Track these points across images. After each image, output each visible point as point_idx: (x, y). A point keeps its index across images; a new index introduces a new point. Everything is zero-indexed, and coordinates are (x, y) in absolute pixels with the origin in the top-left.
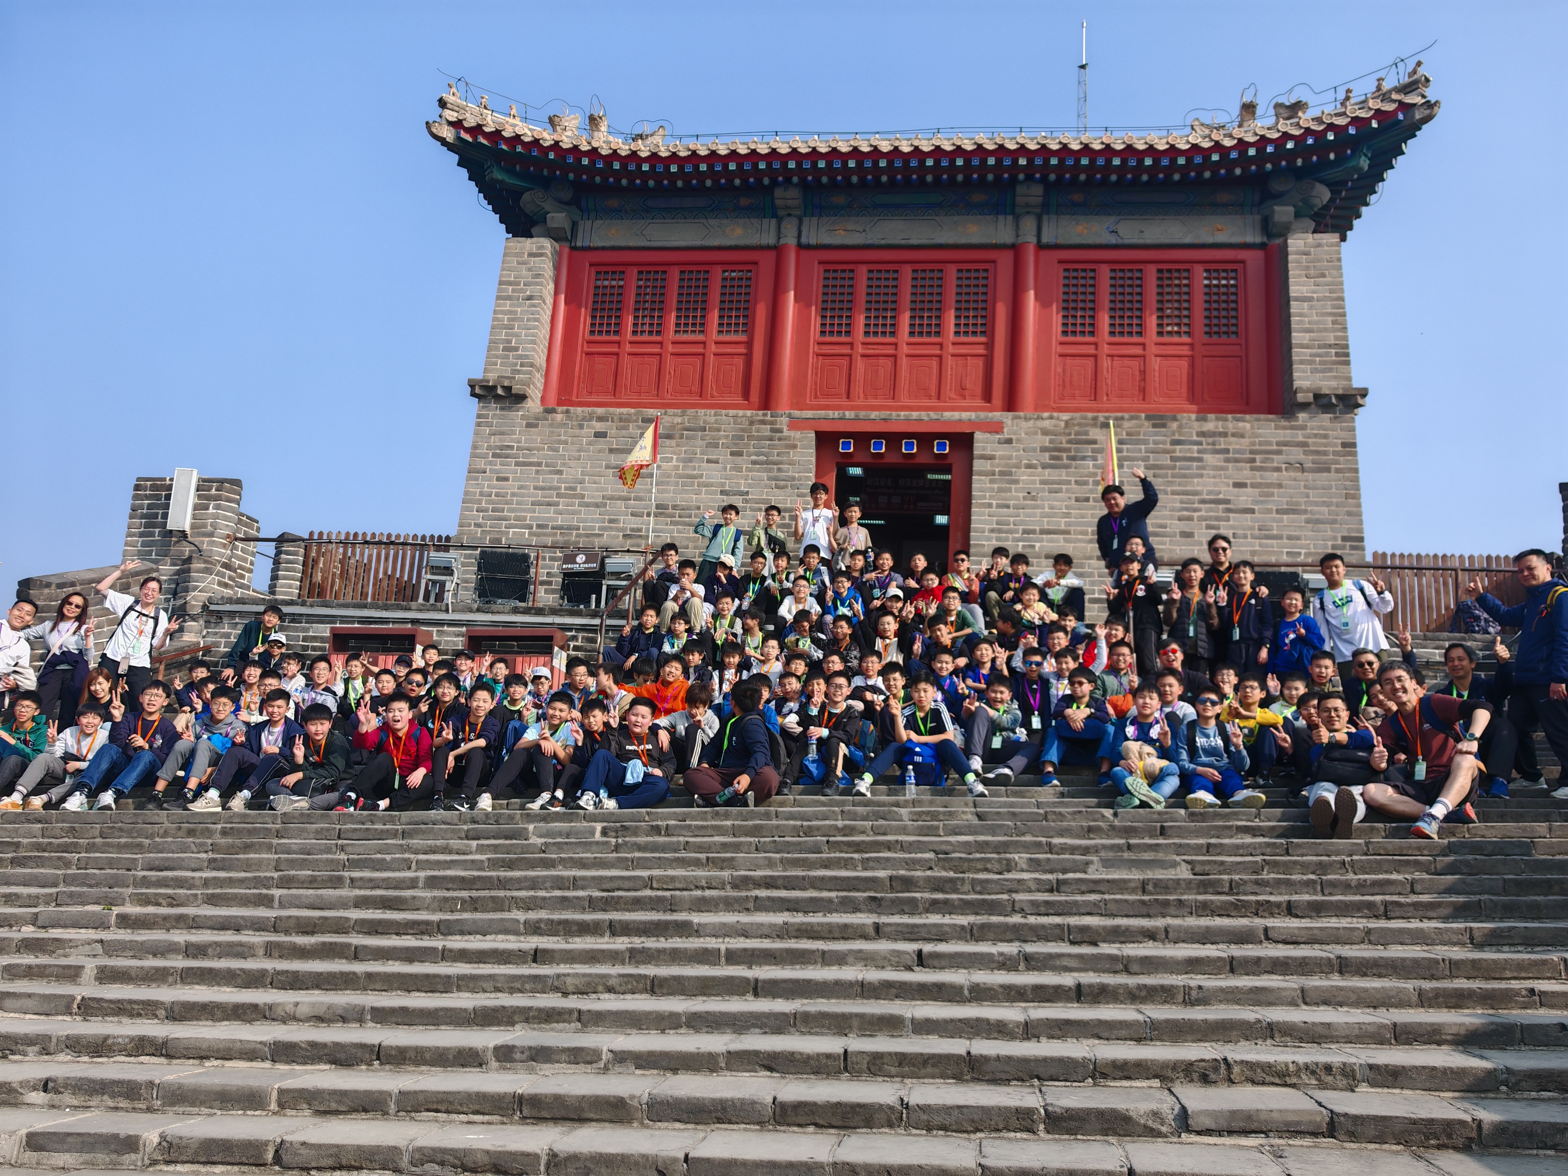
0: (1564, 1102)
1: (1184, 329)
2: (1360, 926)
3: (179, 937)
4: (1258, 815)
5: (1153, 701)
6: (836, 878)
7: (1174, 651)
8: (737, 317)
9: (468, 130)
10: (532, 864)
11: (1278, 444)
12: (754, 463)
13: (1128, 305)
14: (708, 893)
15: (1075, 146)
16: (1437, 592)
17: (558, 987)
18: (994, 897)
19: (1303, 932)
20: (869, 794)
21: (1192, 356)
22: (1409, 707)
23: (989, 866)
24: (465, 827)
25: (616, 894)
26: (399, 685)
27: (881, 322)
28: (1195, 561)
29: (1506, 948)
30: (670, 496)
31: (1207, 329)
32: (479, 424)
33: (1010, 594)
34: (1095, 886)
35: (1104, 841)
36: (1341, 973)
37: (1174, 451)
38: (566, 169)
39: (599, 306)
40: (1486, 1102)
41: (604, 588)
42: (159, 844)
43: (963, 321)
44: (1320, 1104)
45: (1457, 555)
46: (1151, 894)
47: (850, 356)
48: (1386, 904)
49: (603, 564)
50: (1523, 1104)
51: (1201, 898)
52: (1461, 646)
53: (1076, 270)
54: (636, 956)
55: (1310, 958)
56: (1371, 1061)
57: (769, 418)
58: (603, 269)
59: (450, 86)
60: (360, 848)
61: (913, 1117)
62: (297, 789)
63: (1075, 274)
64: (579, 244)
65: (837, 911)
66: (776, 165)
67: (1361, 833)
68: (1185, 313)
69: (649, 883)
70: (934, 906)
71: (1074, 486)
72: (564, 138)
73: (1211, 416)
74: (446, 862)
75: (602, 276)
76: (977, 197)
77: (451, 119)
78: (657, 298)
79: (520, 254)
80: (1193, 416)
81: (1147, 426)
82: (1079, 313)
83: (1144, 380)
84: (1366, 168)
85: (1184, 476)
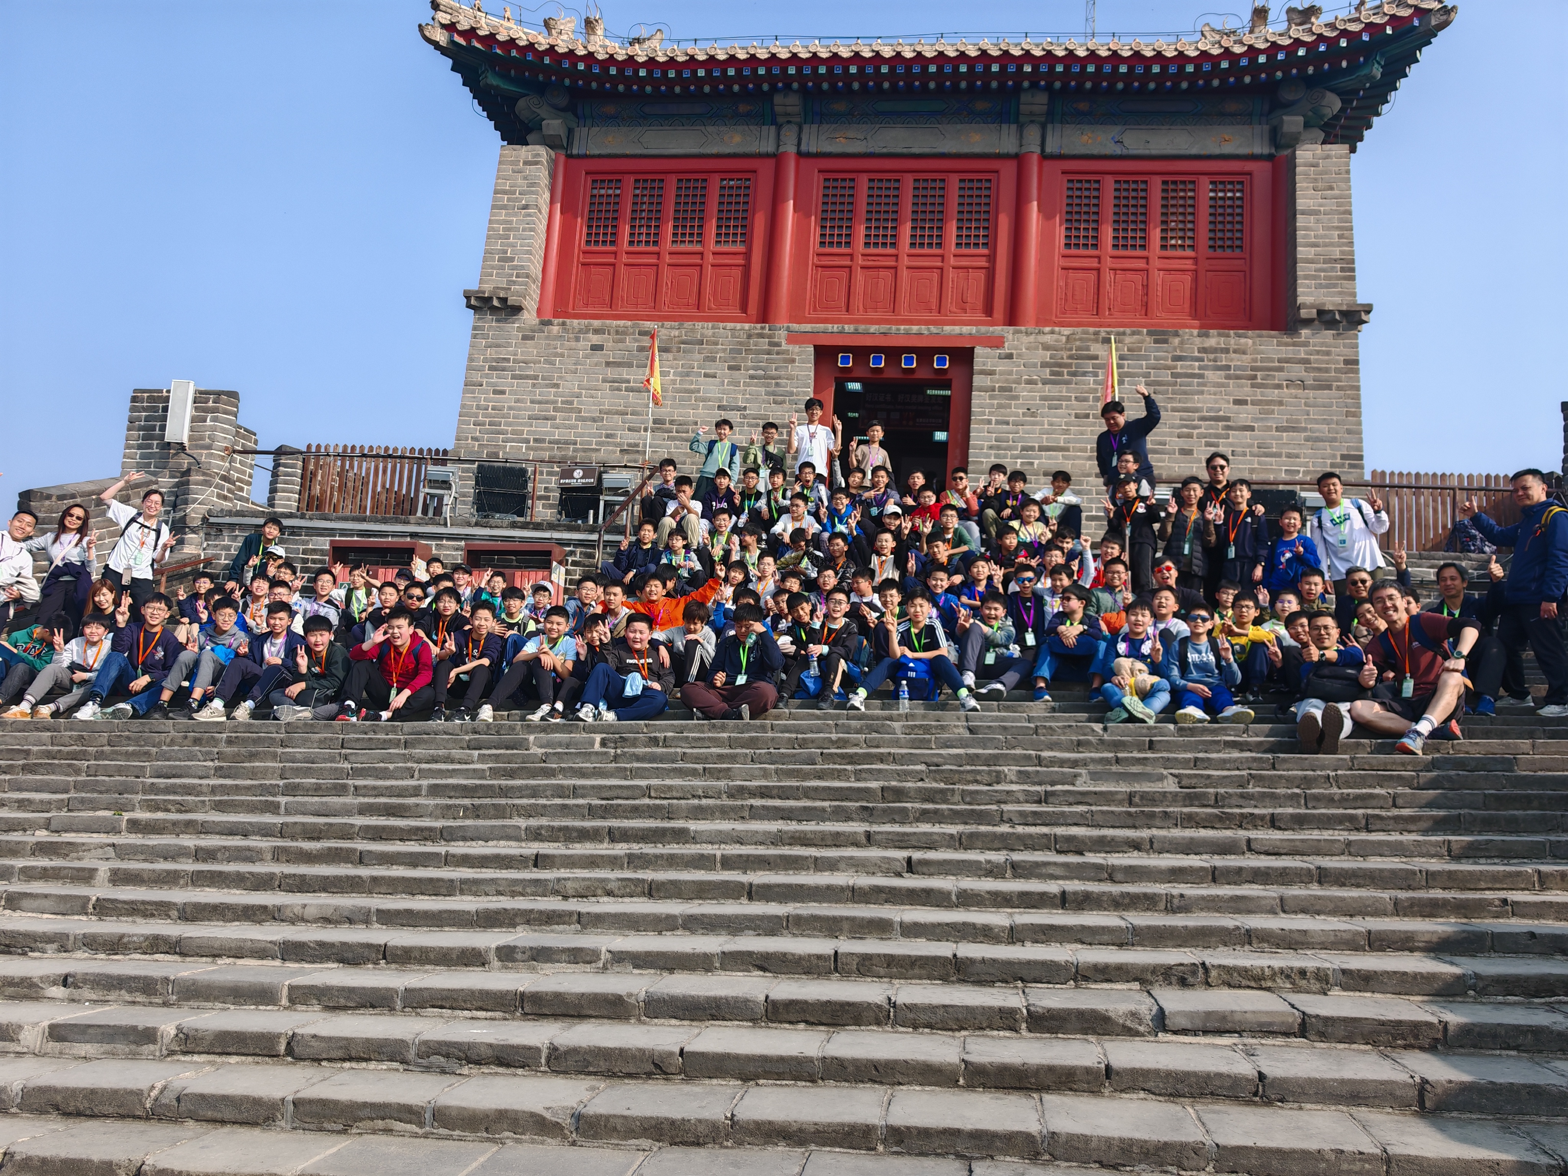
1: (1188, 242)
2: (1341, 838)
3: (189, 841)
4: (1246, 731)
6: (829, 788)
8: (736, 227)
9: (462, 33)
10: (533, 774)
11: (1280, 361)
12: (752, 377)
13: (1132, 218)
14: (704, 802)
15: (1081, 53)
16: (1435, 510)
17: (558, 890)
18: (983, 807)
19: (1285, 844)
20: (863, 709)
21: (1196, 271)
22: (1399, 625)
23: (979, 778)
24: (464, 738)
25: (615, 802)
27: (881, 232)
28: (1195, 479)
29: (1483, 861)
30: (666, 412)
31: (1211, 243)
32: (474, 336)
34: (1082, 798)
35: (1092, 755)
36: (1320, 882)
37: (1175, 367)
38: (562, 74)
39: (595, 215)
40: (1454, 1005)
41: (602, 504)
42: (166, 752)
43: (965, 232)
44: (1293, 1006)
45: (1456, 474)
46: (1137, 806)
47: (850, 267)
48: (1367, 817)
49: (600, 480)
50: (1489, 1007)
51: (1186, 810)
53: (1080, 181)
54: (634, 861)
55: (1290, 868)
56: (1344, 966)
57: (767, 331)
58: (599, 178)
60: (363, 758)
61: (900, 1015)
63: (1079, 185)
64: (575, 152)
65: (829, 820)
66: (776, 71)
67: (1346, 749)
68: (1190, 226)
69: (647, 792)
70: (924, 816)
71: (1074, 402)
72: (559, 42)
73: (1213, 332)
74: (448, 771)
75: (598, 185)
76: (981, 105)
77: (444, 22)
78: (654, 208)
79: (515, 163)
80: (1195, 332)
81: (1149, 342)
82: (1083, 226)
83: (1147, 294)
84: (1379, 76)
85: (1185, 393)
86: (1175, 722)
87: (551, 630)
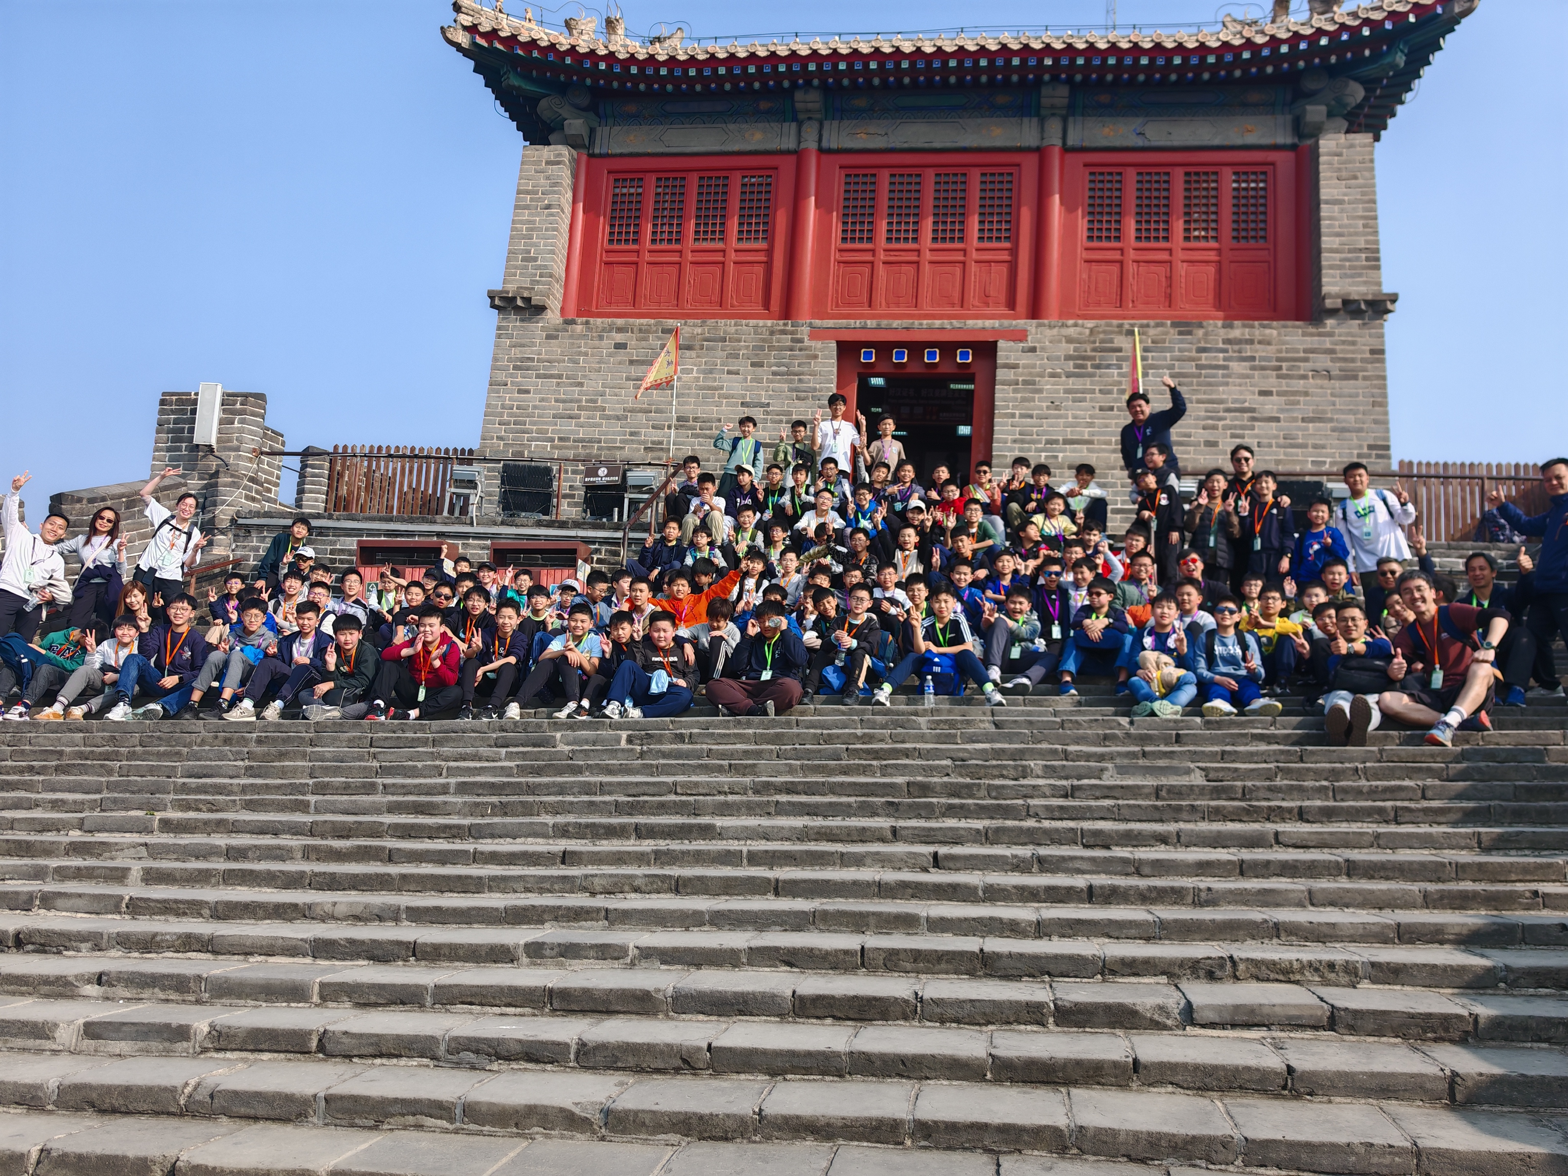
0: (1561, 998)
1: (1212, 233)
2: (1370, 830)
3: (221, 840)
4: (1273, 723)
5: (1170, 611)
6: (855, 784)
7: (1194, 561)
8: (757, 224)
9: (484, 35)
10: (560, 771)
11: (1305, 351)
12: (775, 374)
13: (1155, 210)
14: (730, 798)
15: (1102, 45)
16: (1464, 500)
17: (586, 887)
18: (1008, 802)
19: (1313, 837)
20: (888, 704)
21: (1220, 262)
22: (1428, 616)
23: (1005, 772)
24: (492, 736)
25: (641, 798)
26: (428, 598)
27: (903, 227)
29: (1513, 852)
30: (689, 410)
31: (1235, 234)
32: (499, 336)
33: (1032, 505)
34: (1109, 792)
35: (1119, 749)
36: (1349, 875)
37: (1200, 359)
38: (583, 74)
39: (617, 214)
40: (1484, 998)
41: (626, 502)
42: (197, 752)
43: (987, 226)
44: (1322, 999)
45: (1485, 463)
46: (1164, 799)
47: (872, 263)
48: (1396, 809)
49: (624, 477)
50: (1520, 1000)
51: (1213, 803)
52: (1483, 555)
53: (1102, 174)
54: (660, 857)
55: (1318, 861)
56: (1374, 959)
57: (789, 328)
58: (621, 177)
60: (391, 757)
61: (927, 1010)
62: (328, 699)
63: (1101, 178)
64: (597, 151)
65: (855, 815)
66: (796, 68)
67: (1375, 741)
68: (1213, 217)
69: (673, 789)
70: (950, 811)
71: (1098, 395)
72: (581, 42)
73: (1237, 323)
74: (476, 768)
75: (620, 184)
76: (1001, 99)
77: (466, 24)
78: (676, 206)
79: (537, 163)
80: (1220, 323)
81: (1173, 334)
82: (1105, 218)
83: (1170, 286)
84: (1402, 64)
85: (1210, 384)
86: (1202, 715)
87: (575, 628)
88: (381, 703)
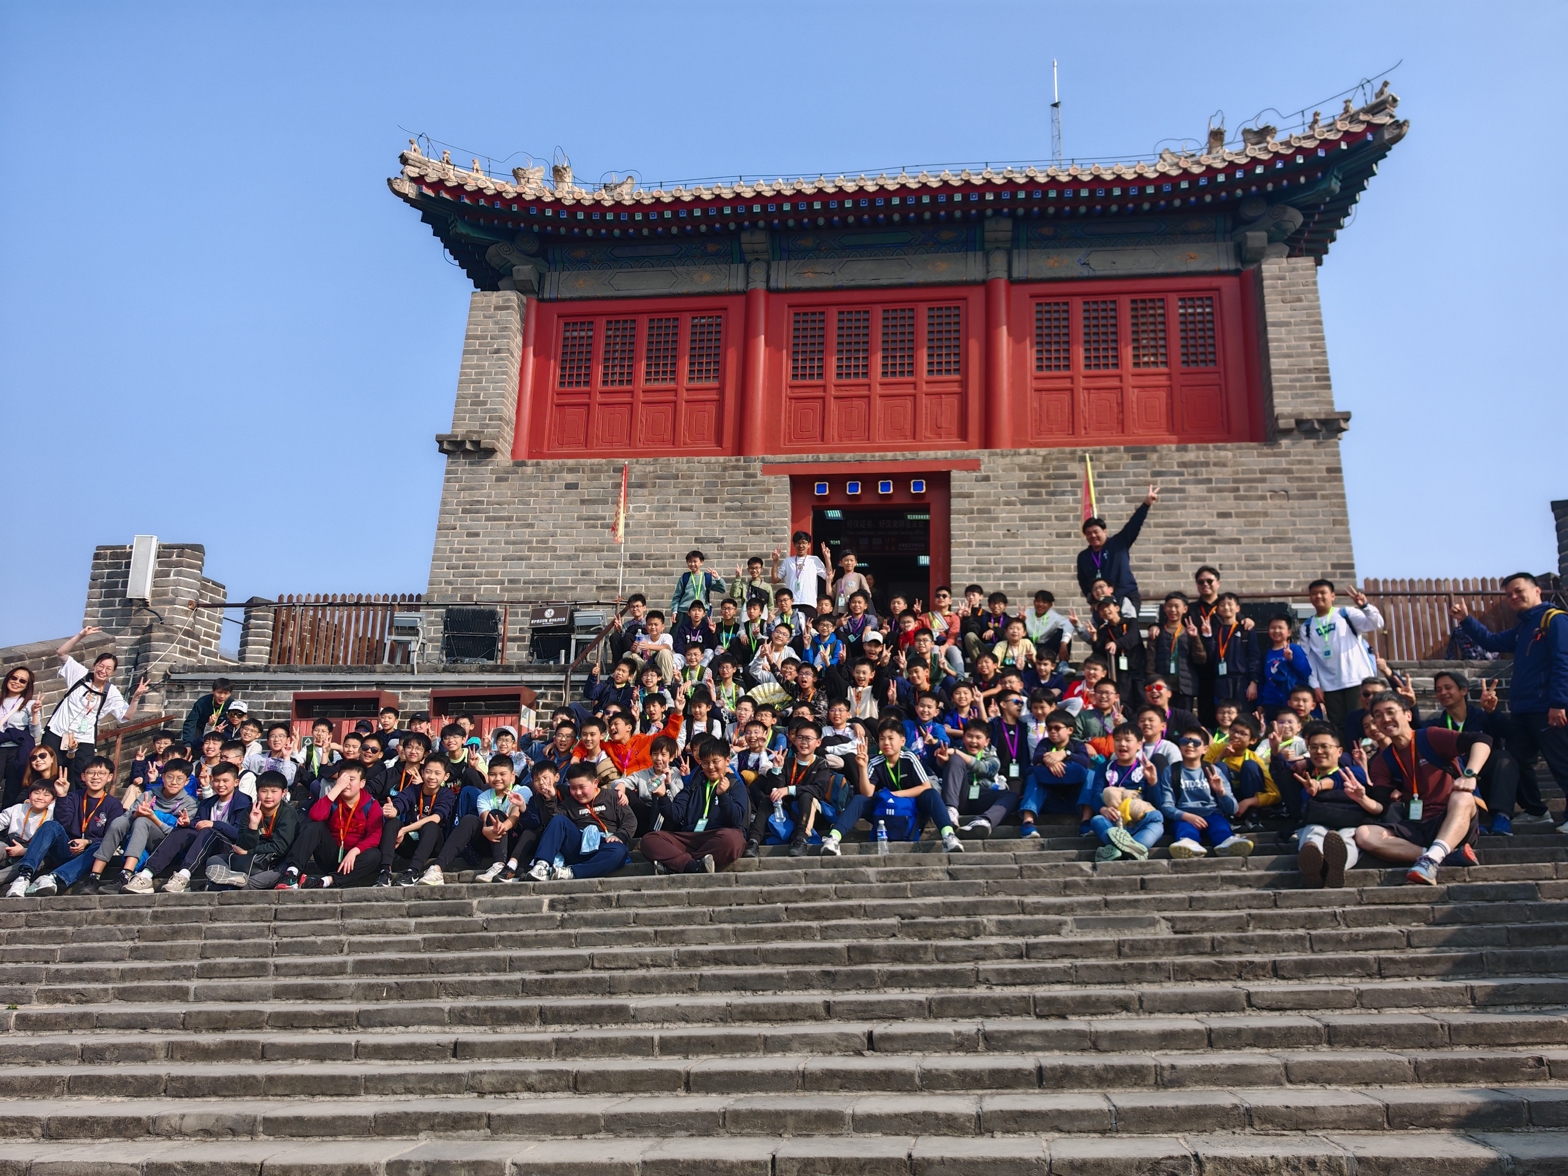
1: (1161, 359)
2: (1351, 988)
3: (78, 1039)
4: (1245, 864)
6: (791, 950)
8: (708, 363)
9: (430, 186)
10: (470, 944)
11: (1261, 472)
12: (728, 509)
13: (1103, 337)
14: (652, 972)
15: (1042, 179)
16: (1433, 617)
17: (473, 1086)
18: (957, 966)
19: (1289, 997)
20: (838, 853)
21: (1170, 386)
22: (1404, 742)
23: (956, 931)
24: (407, 904)
25: (554, 975)
27: (853, 363)
28: (1180, 595)
29: (1511, 1009)
30: (642, 547)
31: (1184, 358)
32: (448, 480)
34: (1067, 950)
35: (1080, 899)
36: (1330, 1043)
38: (530, 221)
39: (568, 357)
41: (573, 642)
42: (83, 932)
43: (936, 359)
45: (1451, 579)
46: (1127, 956)
47: (823, 398)
48: (1379, 961)
49: (572, 619)
51: (1180, 960)
53: (1049, 304)
54: (563, 1047)
55: (1296, 1027)
56: (1361, 1153)
57: (742, 463)
58: (571, 320)
59: (411, 142)
60: (293, 931)
63: (1047, 308)
64: (546, 296)
65: (788, 988)
66: (741, 210)
67: (1354, 880)
68: (1162, 342)
69: (589, 962)
70: (893, 980)
71: (1054, 522)
72: (527, 190)
73: (1191, 446)
74: (379, 943)
75: (571, 327)
76: (946, 235)
77: (413, 175)
78: (627, 347)
79: (486, 308)
80: (1173, 447)
81: (1126, 459)
82: (1054, 347)
83: (1122, 412)
84: (1338, 190)
85: (1167, 508)
86: (1168, 857)
87: (495, 782)
88: (294, 870)
